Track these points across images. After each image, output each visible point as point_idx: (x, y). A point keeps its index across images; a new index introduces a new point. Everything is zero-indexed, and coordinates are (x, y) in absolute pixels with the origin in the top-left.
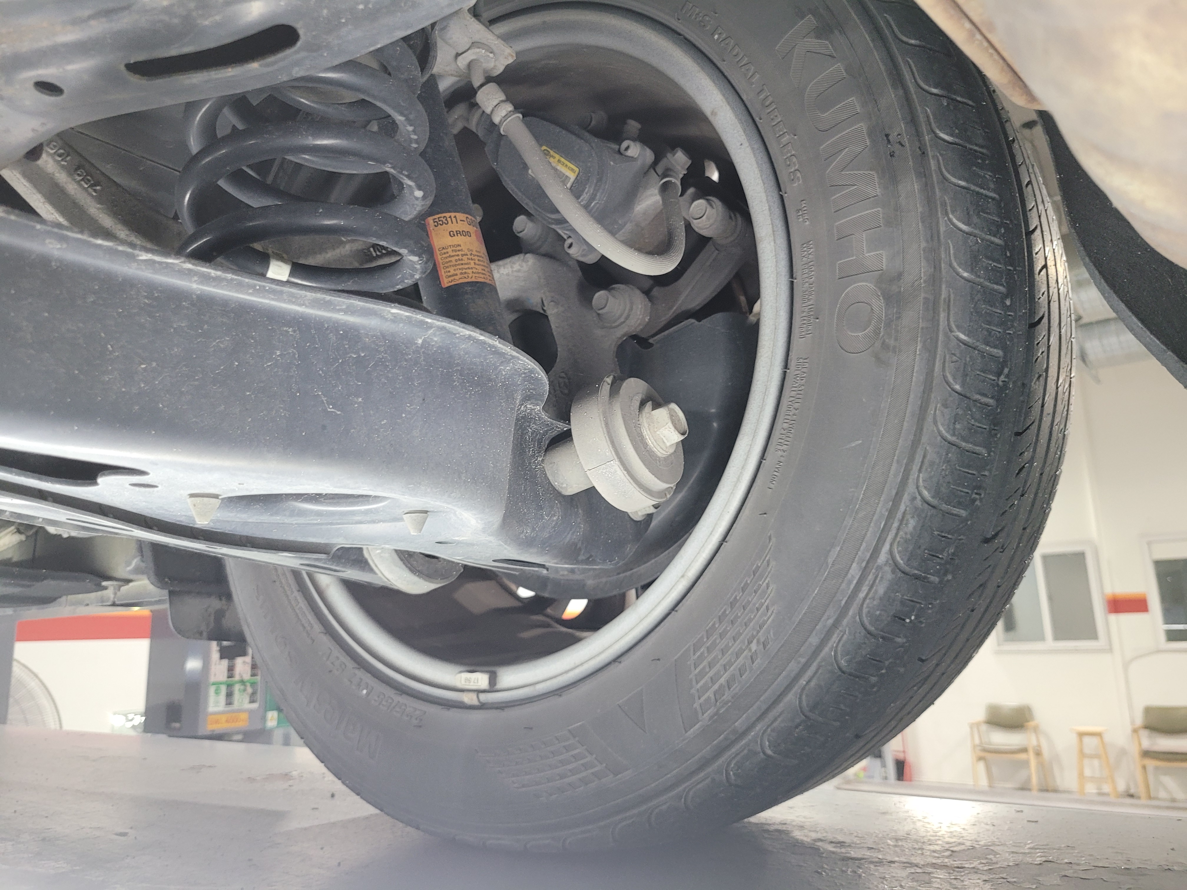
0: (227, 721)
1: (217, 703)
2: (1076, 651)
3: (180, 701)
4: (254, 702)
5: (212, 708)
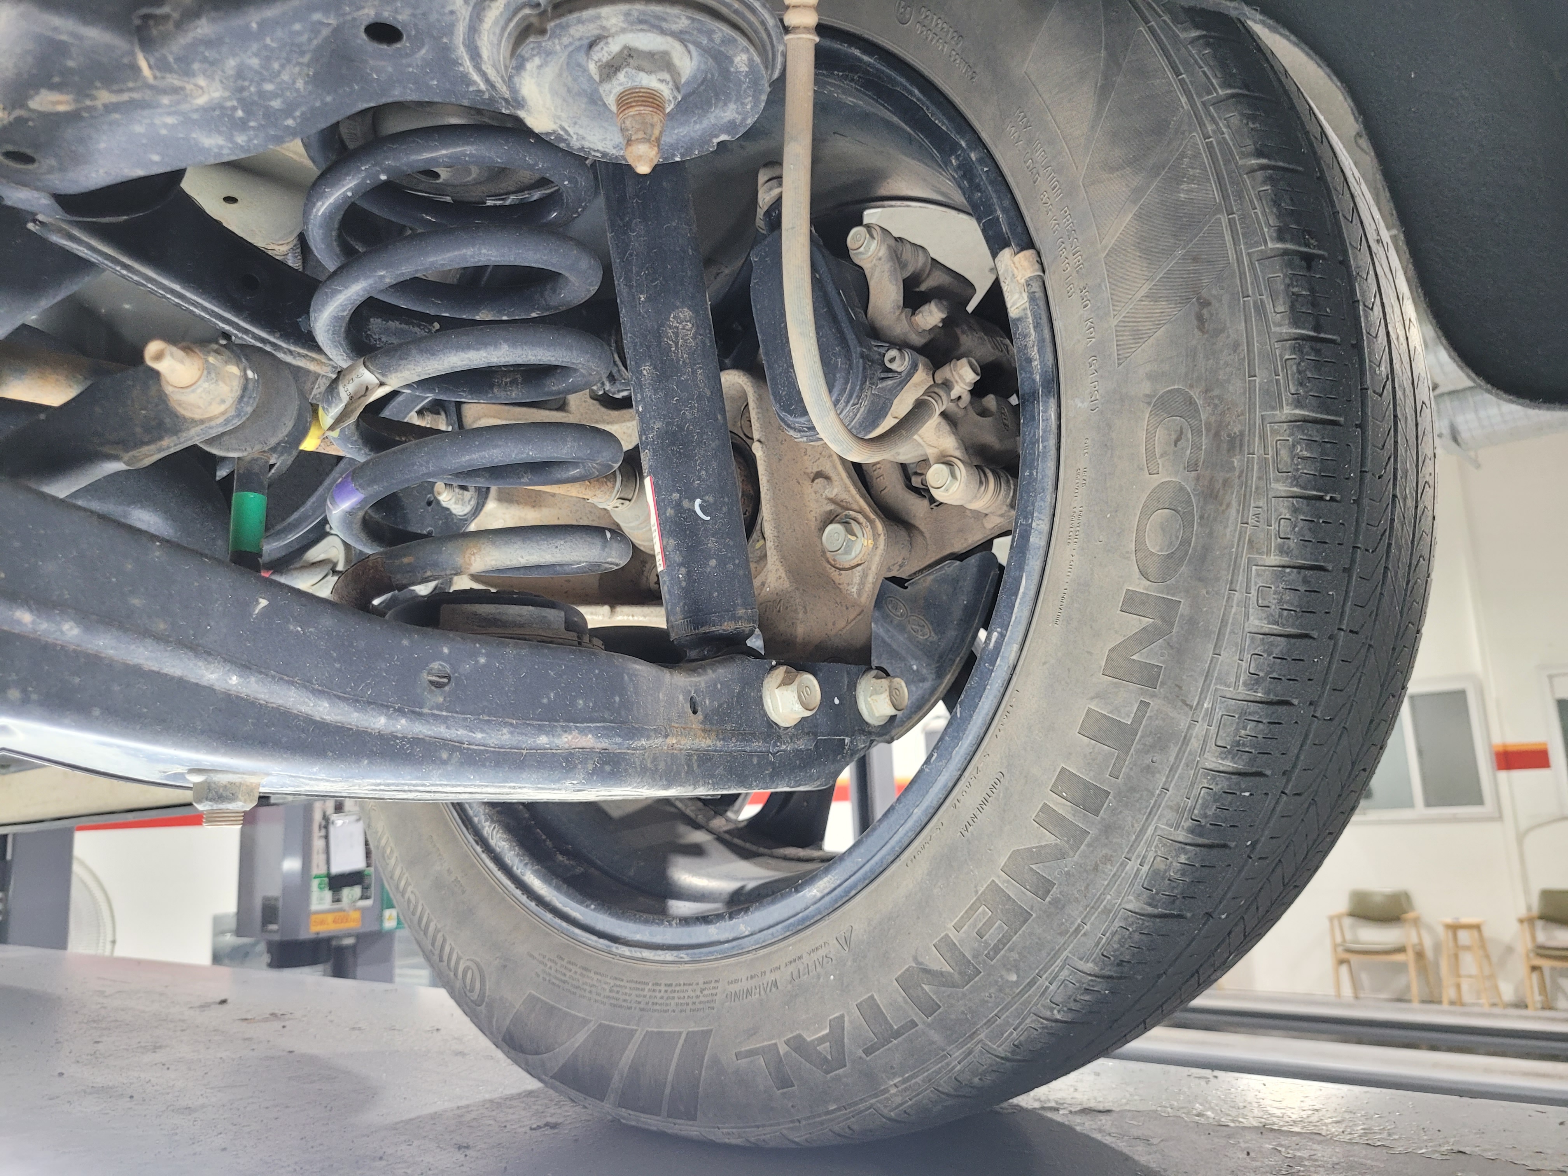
0: (335, 921)
2: (1455, 820)
3: (276, 899)
4: (367, 898)
5: (315, 906)
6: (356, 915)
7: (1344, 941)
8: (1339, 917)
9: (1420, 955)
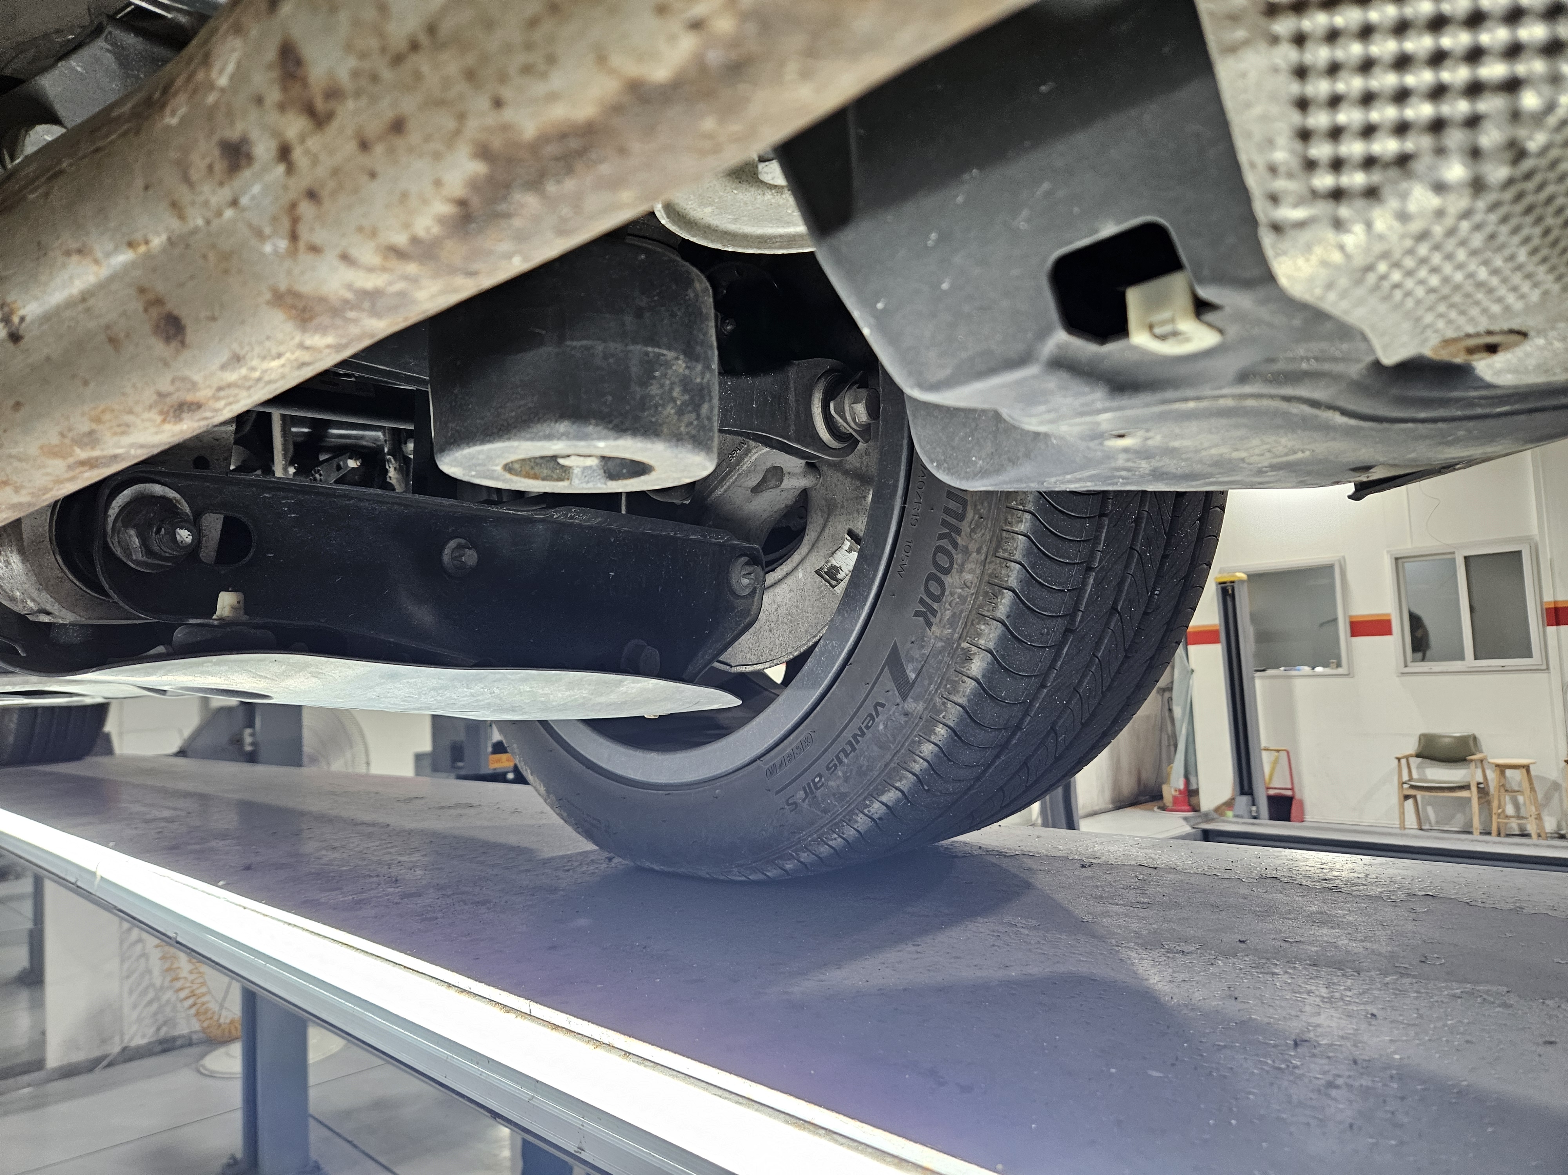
2: (1503, 670)
7: (1411, 779)
8: (1407, 758)
9: (1483, 791)
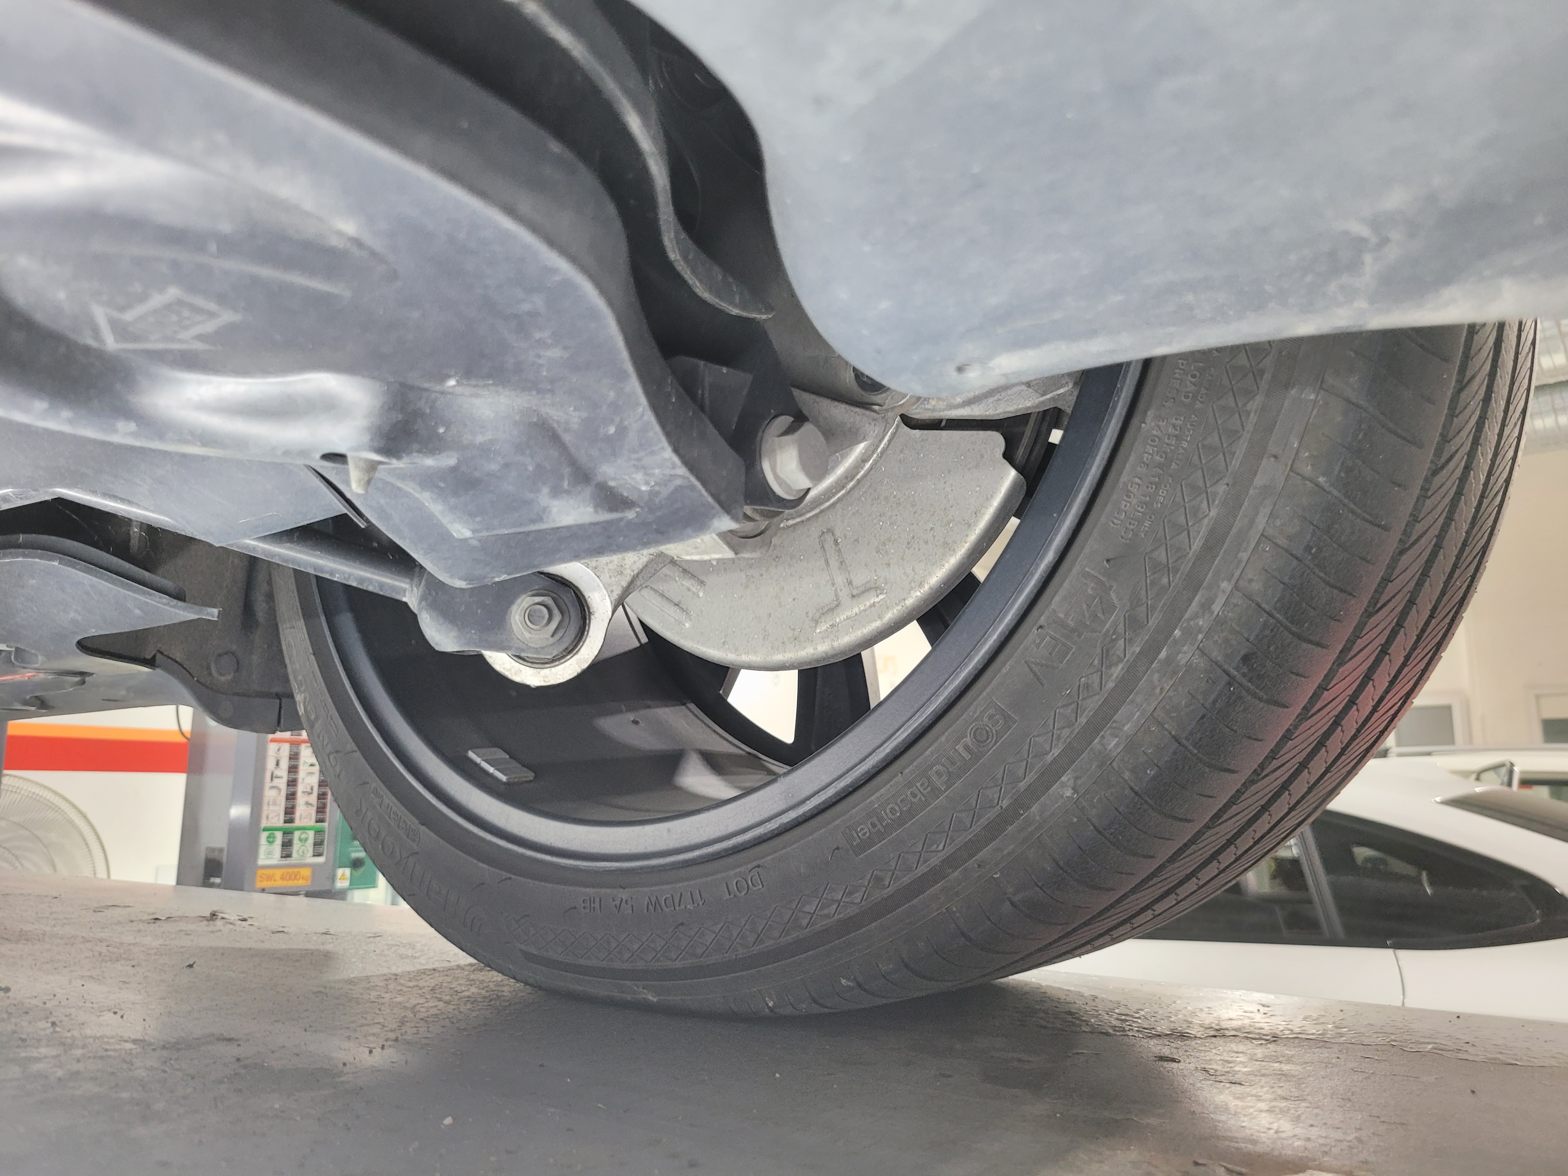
0: (282, 878)
1: (269, 853)
3: (221, 850)
4: (320, 855)
5: (262, 861)
6: (306, 872)
